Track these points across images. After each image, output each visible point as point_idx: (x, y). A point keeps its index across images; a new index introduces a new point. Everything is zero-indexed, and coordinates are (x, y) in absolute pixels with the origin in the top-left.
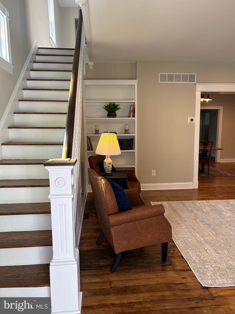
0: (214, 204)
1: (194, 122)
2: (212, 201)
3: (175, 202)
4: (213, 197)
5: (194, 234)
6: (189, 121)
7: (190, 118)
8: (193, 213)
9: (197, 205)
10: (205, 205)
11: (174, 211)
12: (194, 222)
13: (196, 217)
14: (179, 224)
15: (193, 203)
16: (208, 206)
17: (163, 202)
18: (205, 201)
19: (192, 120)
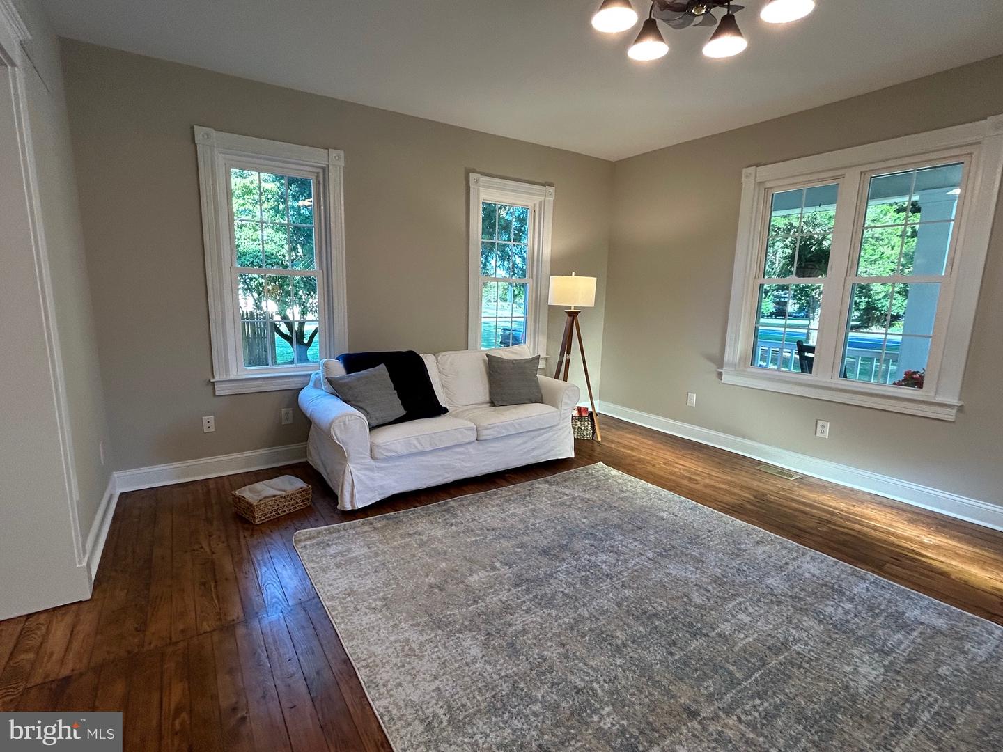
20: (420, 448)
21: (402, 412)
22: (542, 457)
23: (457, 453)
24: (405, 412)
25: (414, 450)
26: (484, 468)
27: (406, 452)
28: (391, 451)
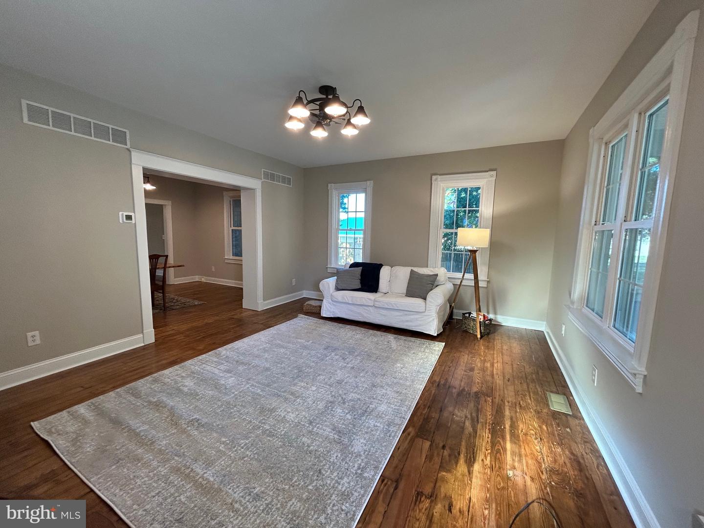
0: (196, 368)
1: (133, 221)
2: (190, 362)
3: (112, 394)
4: (190, 352)
5: (187, 471)
6: (123, 220)
7: (122, 214)
8: (165, 407)
9: (165, 384)
10: (182, 377)
11: (117, 422)
12: (174, 434)
13: (174, 416)
14: (139, 460)
15: (155, 381)
16: (188, 376)
17: (76, 406)
18: (179, 366)
19: (129, 218)
20: (347, 301)
21: (359, 286)
22: (413, 328)
23: (365, 309)
24: (360, 287)
25: (345, 301)
26: (377, 321)
27: (341, 301)
28: (336, 299)
